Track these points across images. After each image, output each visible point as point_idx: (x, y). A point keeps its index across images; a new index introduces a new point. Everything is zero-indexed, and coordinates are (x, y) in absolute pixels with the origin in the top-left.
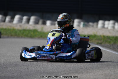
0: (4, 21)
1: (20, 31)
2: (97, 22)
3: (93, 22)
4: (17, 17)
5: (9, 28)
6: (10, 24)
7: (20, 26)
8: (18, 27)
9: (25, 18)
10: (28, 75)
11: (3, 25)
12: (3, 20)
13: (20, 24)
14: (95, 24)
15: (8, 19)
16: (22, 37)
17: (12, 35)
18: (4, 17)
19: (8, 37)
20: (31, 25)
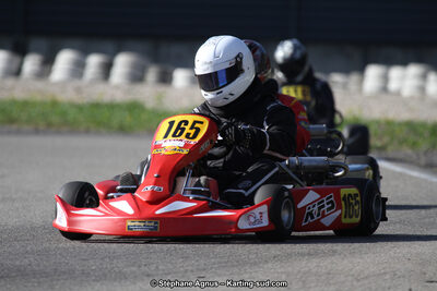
0: (18, 72)
1: (80, 108)
2: (361, 70)
3: (346, 71)
4: (65, 58)
5: (38, 98)
6: (40, 85)
7: (78, 90)
8: (68, 96)
9: (94, 60)
11: (13, 88)
12: (14, 67)
13: (77, 83)
14: (354, 78)
15: (31, 63)
16: (87, 131)
17: (49, 125)
18: (17, 60)
19: (37, 132)
20: (117, 87)
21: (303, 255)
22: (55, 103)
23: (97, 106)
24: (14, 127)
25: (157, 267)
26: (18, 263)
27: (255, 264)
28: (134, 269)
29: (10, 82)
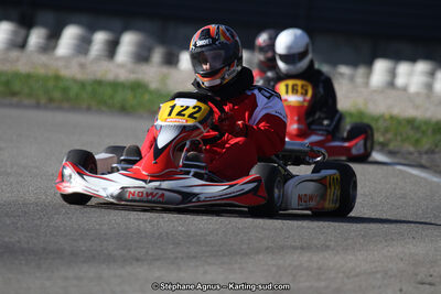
0: (23, 45)
1: (83, 85)
2: (369, 64)
3: (354, 64)
4: (70, 34)
5: (42, 71)
6: (44, 58)
7: (82, 66)
8: (72, 71)
9: (100, 38)
10: (129, 250)
11: (18, 60)
12: (20, 40)
13: (82, 59)
14: (361, 71)
15: (36, 37)
16: (89, 109)
18: (23, 32)
19: (38, 106)
20: (122, 66)
21: (295, 248)
22: (57, 78)
23: (99, 83)
24: (15, 100)
25: (147, 252)
26: (6, 239)
27: (246, 254)
28: (124, 252)
29: (15, 54)
